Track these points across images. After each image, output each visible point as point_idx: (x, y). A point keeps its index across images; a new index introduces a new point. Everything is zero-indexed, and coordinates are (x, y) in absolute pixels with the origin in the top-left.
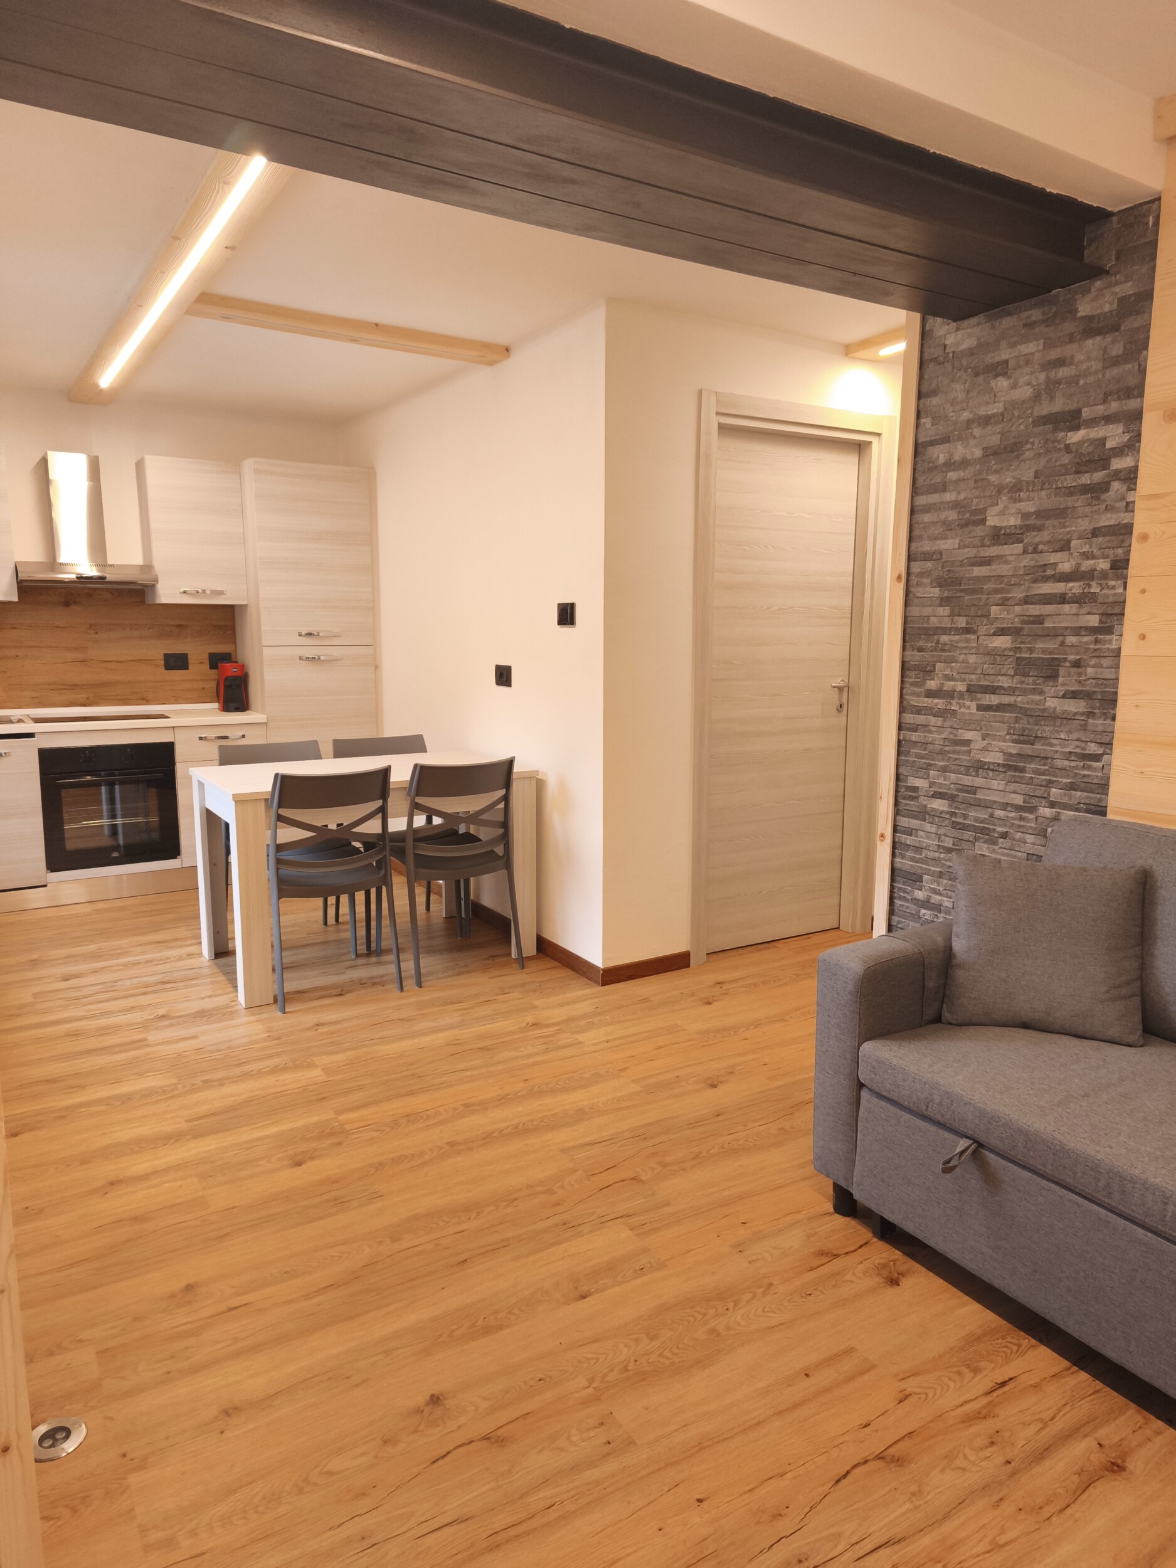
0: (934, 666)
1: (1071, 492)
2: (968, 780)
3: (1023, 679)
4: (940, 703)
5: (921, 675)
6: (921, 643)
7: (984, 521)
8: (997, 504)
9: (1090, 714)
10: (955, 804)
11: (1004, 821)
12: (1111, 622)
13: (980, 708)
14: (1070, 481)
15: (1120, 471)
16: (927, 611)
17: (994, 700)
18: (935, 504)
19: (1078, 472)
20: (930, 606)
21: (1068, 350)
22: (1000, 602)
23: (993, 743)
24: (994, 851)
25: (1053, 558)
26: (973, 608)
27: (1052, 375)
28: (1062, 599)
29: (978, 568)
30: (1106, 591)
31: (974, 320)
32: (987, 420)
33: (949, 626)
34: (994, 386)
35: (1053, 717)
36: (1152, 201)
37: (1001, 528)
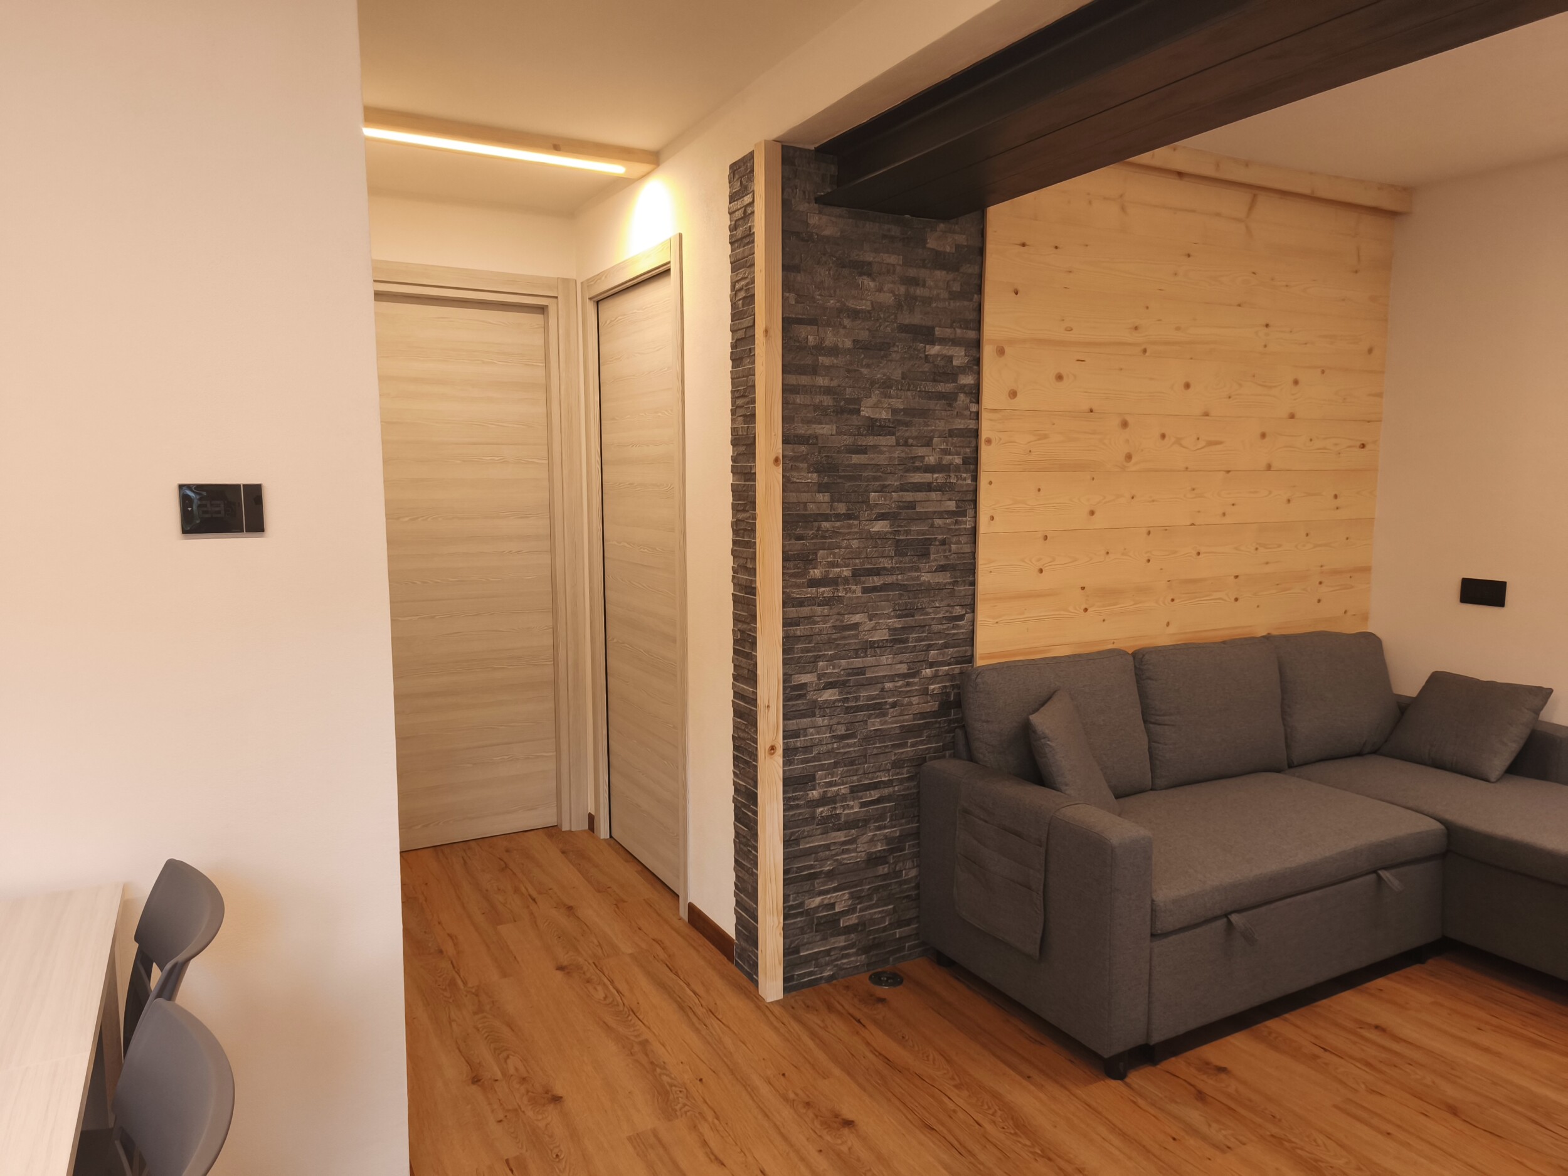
0: (816, 554)
1: (930, 396)
2: (858, 663)
3: (901, 559)
4: (825, 591)
5: (801, 564)
6: (799, 531)
7: (858, 411)
8: (870, 397)
9: (955, 583)
10: (846, 690)
11: (893, 692)
12: (965, 507)
13: (866, 590)
14: (930, 387)
15: (965, 385)
16: (805, 497)
17: (877, 581)
18: (805, 386)
19: (934, 380)
20: (808, 492)
21: (923, 273)
22: (879, 489)
23: (881, 621)
24: (885, 723)
25: (921, 451)
26: (853, 494)
27: (912, 290)
28: (928, 487)
29: (857, 456)
31: (837, 211)
32: (855, 314)
33: (828, 512)
34: (860, 283)
35: (930, 590)
37: (876, 420)
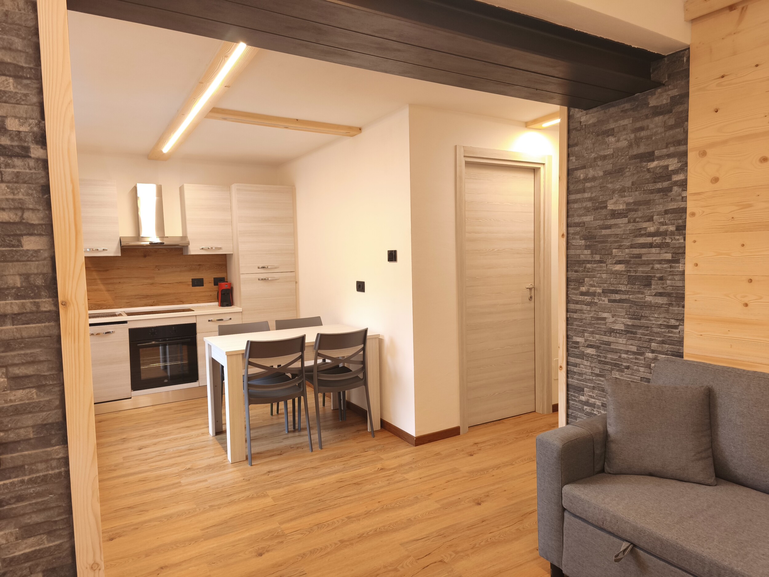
0: (584, 280)
1: (652, 192)
2: (606, 338)
3: (632, 286)
4: (588, 299)
5: (577, 284)
6: (576, 268)
7: (606, 207)
8: (613, 199)
9: (670, 305)
10: (599, 351)
11: (627, 360)
12: (678, 257)
13: (610, 301)
14: (651, 187)
15: (678, 181)
16: (578, 252)
17: (618, 297)
18: (580, 199)
19: (655, 182)
20: (580, 249)
21: (646, 123)
22: (617, 247)
23: (618, 319)
24: (622, 376)
25: (645, 225)
26: (603, 250)
27: (638, 135)
28: (651, 245)
29: (605, 230)
30: (674, 242)
31: (595, 109)
32: (604, 158)
33: (591, 259)
34: (607, 141)
35: (650, 306)
36: (685, 50)
37: (615, 210)
